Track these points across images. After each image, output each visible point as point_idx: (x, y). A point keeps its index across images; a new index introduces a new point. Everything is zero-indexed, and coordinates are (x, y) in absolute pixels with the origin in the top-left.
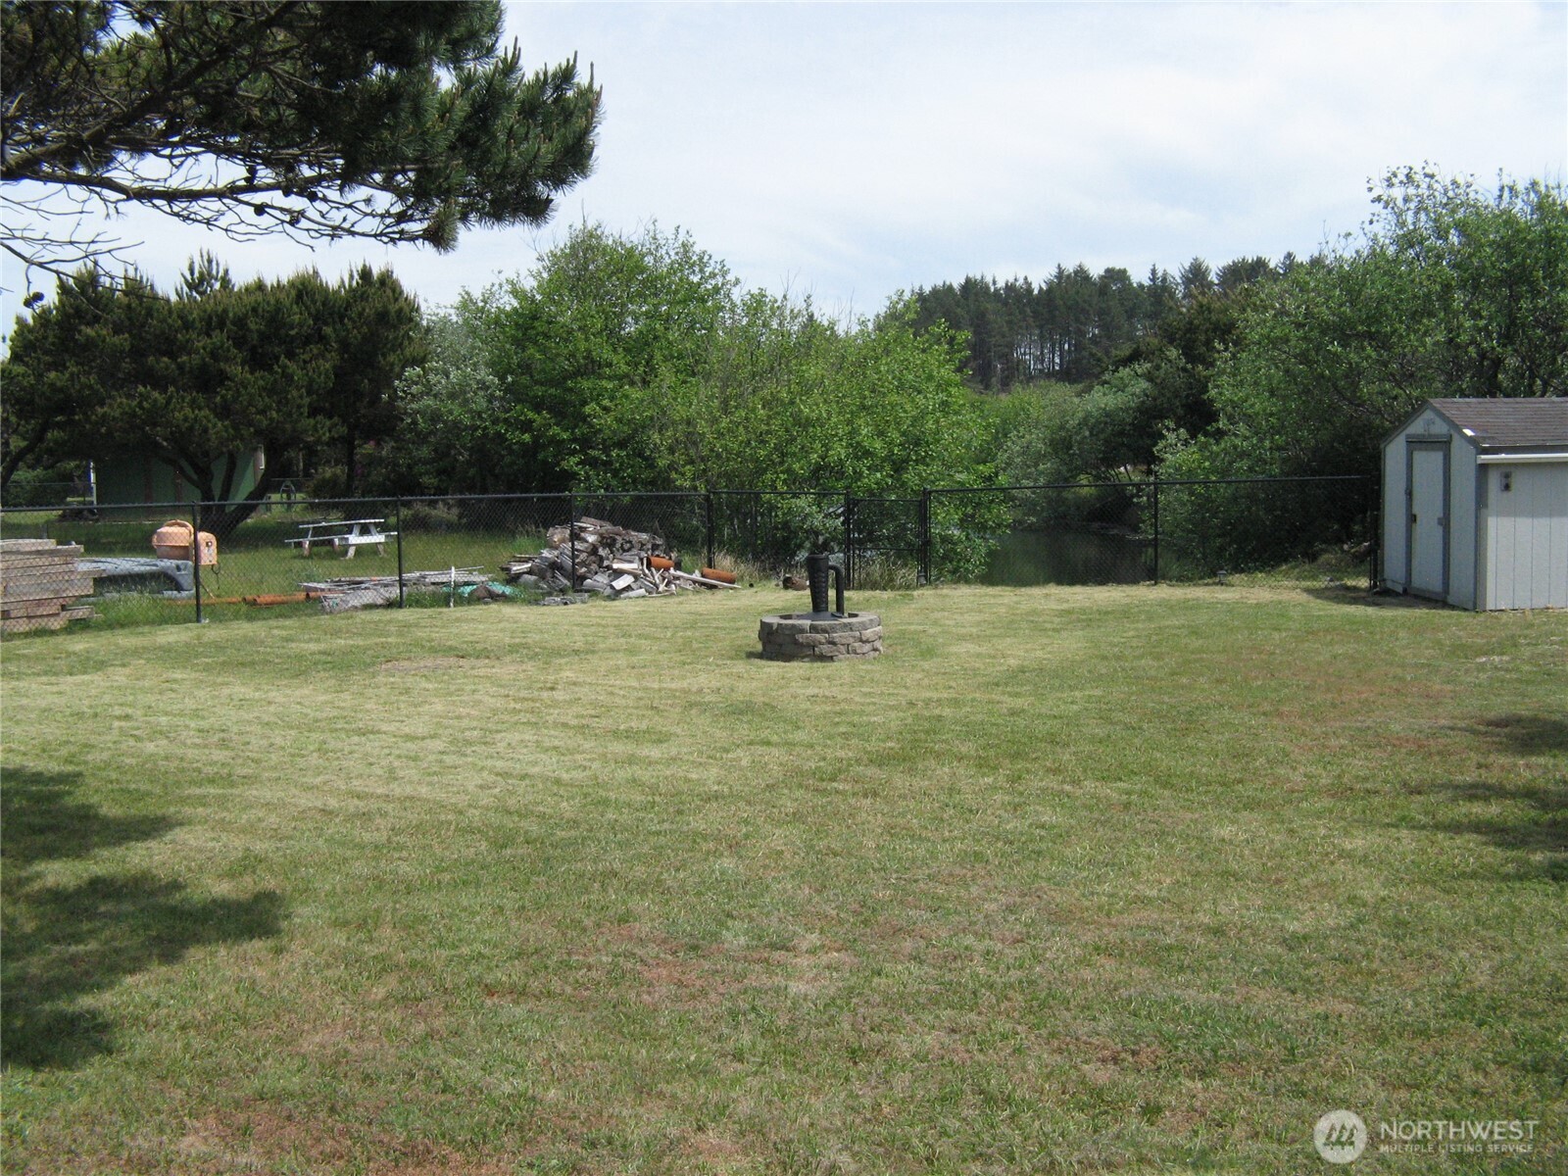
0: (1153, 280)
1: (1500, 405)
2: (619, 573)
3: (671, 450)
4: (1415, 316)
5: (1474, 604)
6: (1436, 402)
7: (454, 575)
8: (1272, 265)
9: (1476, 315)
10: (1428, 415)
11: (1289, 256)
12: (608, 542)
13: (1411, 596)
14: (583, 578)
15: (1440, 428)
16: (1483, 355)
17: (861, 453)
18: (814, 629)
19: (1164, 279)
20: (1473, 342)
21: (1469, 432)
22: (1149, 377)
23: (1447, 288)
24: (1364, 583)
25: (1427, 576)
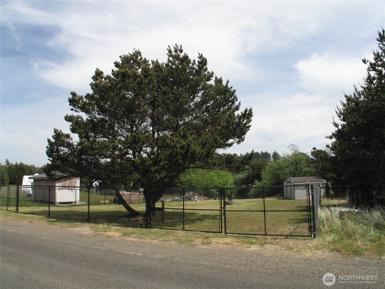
0: (241, 155)
1: (296, 178)
2: (195, 198)
3: (195, 183)
4: (286, 167)
5: (294, 199)
6: (289, 178)
7: (177, 198)
8: (259, 153)
9: (292, 168)
10: (288, 179)
11: (262, 152)
12: (193, 194)
13: (287, 199)
14: (191, 199)
15: (290, 181)
16: (293, 172)
17: (220, 184)
18: (230, 202)
19: (242, 155)
20: (292, 171)
21: (293, 181)
22: (248, 173)
23: (289, 164)
24: (282, 198)
25: (289, 196)
